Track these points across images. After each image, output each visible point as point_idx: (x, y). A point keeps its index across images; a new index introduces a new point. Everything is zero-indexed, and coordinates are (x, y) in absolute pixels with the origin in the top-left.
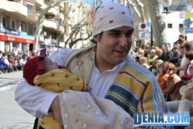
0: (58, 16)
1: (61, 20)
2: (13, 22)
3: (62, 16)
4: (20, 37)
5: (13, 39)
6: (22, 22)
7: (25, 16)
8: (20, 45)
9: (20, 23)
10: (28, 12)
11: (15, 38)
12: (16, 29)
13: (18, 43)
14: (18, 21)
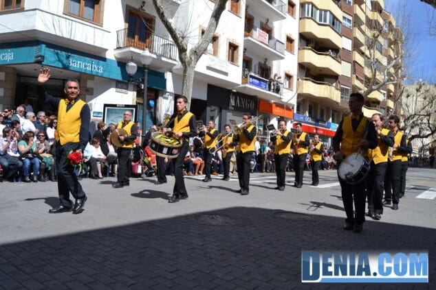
0: (385, 102)
1: (388, 108)
2: (322, 111)
3: (391, 104)
4: (330, 129)
5: (321, 132)
6: (333, 110)
7: (337, 103)
8: (330, 139)
9: (331, 112)
10: (342, 97)
11: (323, 130)
12: (325, 119)
13: (328, 137)
14: (328, 109)
